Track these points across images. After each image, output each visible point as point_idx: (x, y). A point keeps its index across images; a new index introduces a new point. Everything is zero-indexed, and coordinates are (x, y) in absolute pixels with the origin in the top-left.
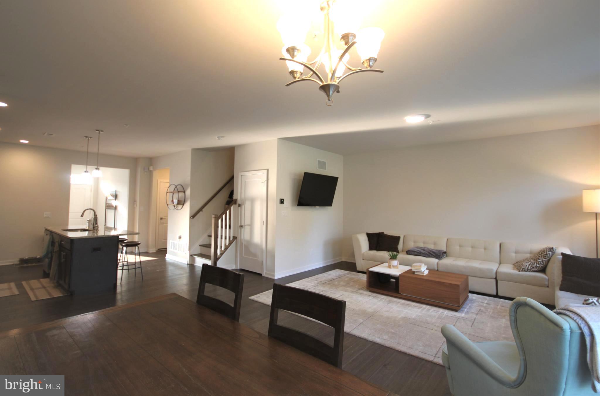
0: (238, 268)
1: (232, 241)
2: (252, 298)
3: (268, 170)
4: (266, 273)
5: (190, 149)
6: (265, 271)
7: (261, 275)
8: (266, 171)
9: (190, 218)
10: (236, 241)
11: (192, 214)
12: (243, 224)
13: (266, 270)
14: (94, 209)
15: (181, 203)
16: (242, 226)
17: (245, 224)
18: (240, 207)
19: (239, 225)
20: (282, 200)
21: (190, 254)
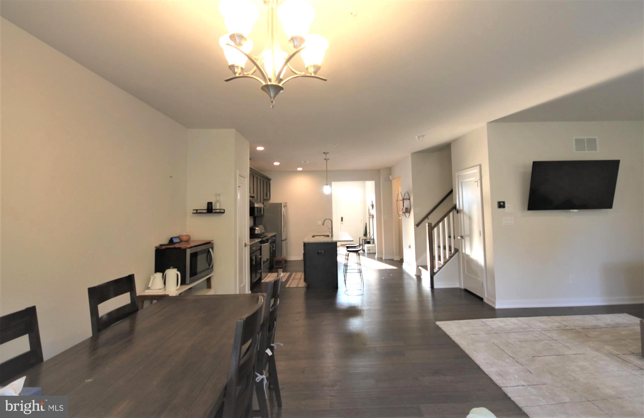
0: (462, 287)
1: (453, 254)
2: (438, 323)
3: (480, 166)
4: (487, 298)
5: (410, 154)
6: (486, 296)
7: (482, 299)
8: (478, 167)
9: (415, 226)
10: (458, 255)
11: (417, 223)
12: (463, 235)
13: (488, 295)
14: (330, 218)
15: (407, 211)
16: (462, 237)
17: (465, 234)
18: (459, 214)
19: (460, 235)
20: (502, 204)
21: (417, 265)
